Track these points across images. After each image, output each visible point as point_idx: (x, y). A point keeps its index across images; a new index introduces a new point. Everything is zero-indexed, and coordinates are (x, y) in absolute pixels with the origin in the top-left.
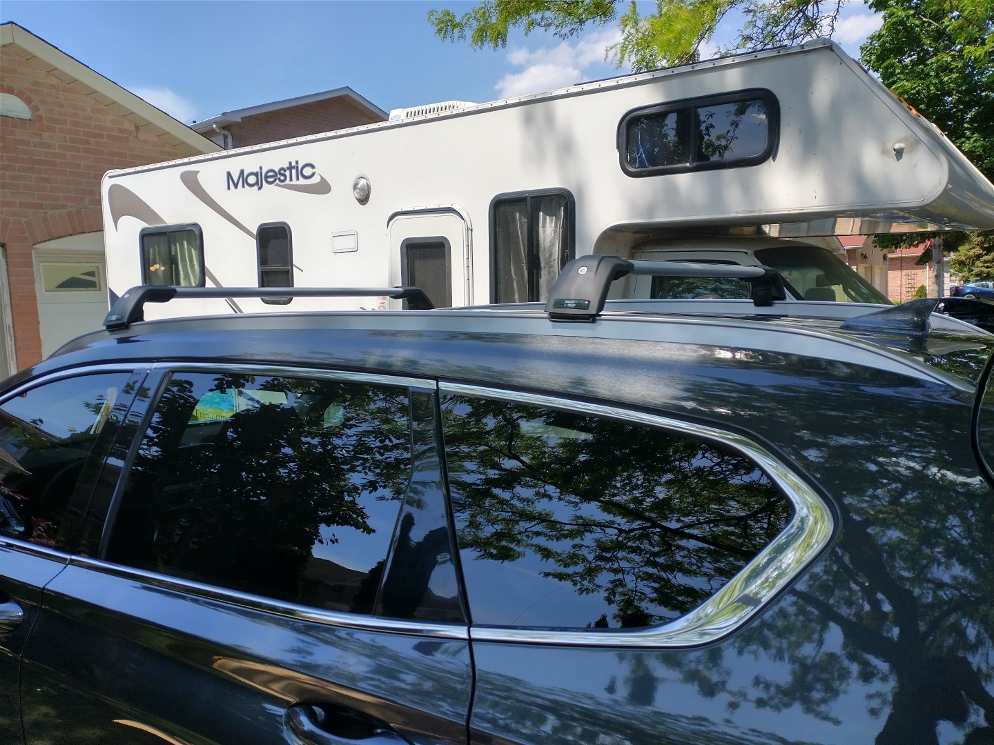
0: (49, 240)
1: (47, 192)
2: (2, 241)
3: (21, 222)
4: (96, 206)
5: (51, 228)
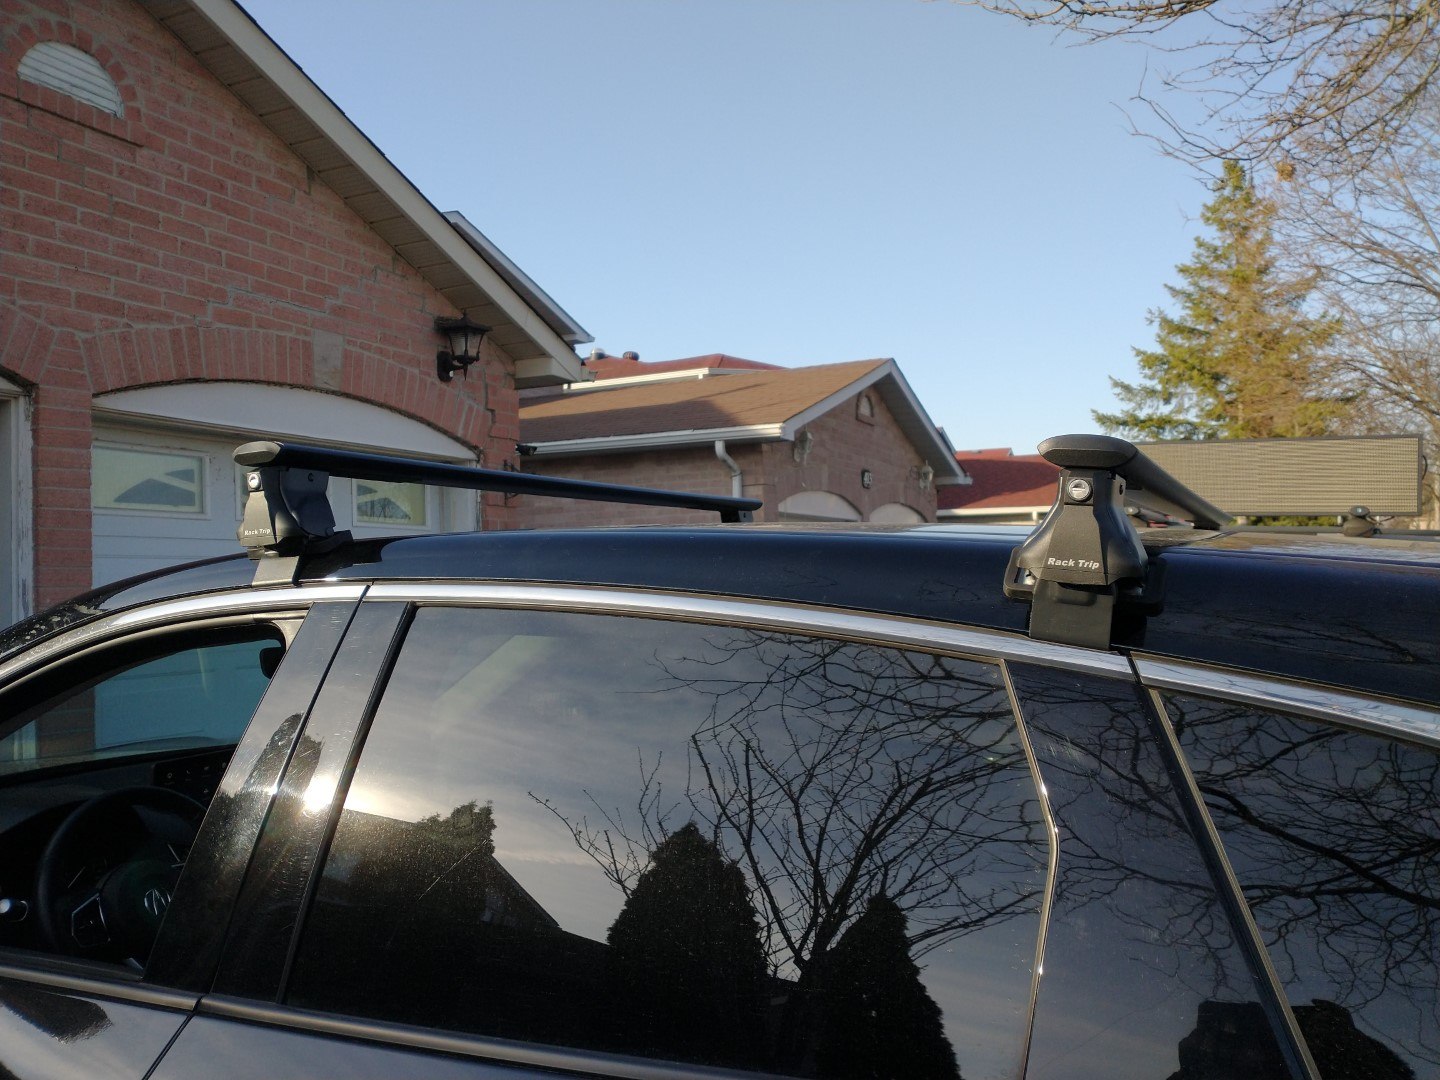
0: (126, 389)
1: (135, 280)
2: (30, 377)
3: (77, 338)
4: (228, 326)
5: (136, 360)
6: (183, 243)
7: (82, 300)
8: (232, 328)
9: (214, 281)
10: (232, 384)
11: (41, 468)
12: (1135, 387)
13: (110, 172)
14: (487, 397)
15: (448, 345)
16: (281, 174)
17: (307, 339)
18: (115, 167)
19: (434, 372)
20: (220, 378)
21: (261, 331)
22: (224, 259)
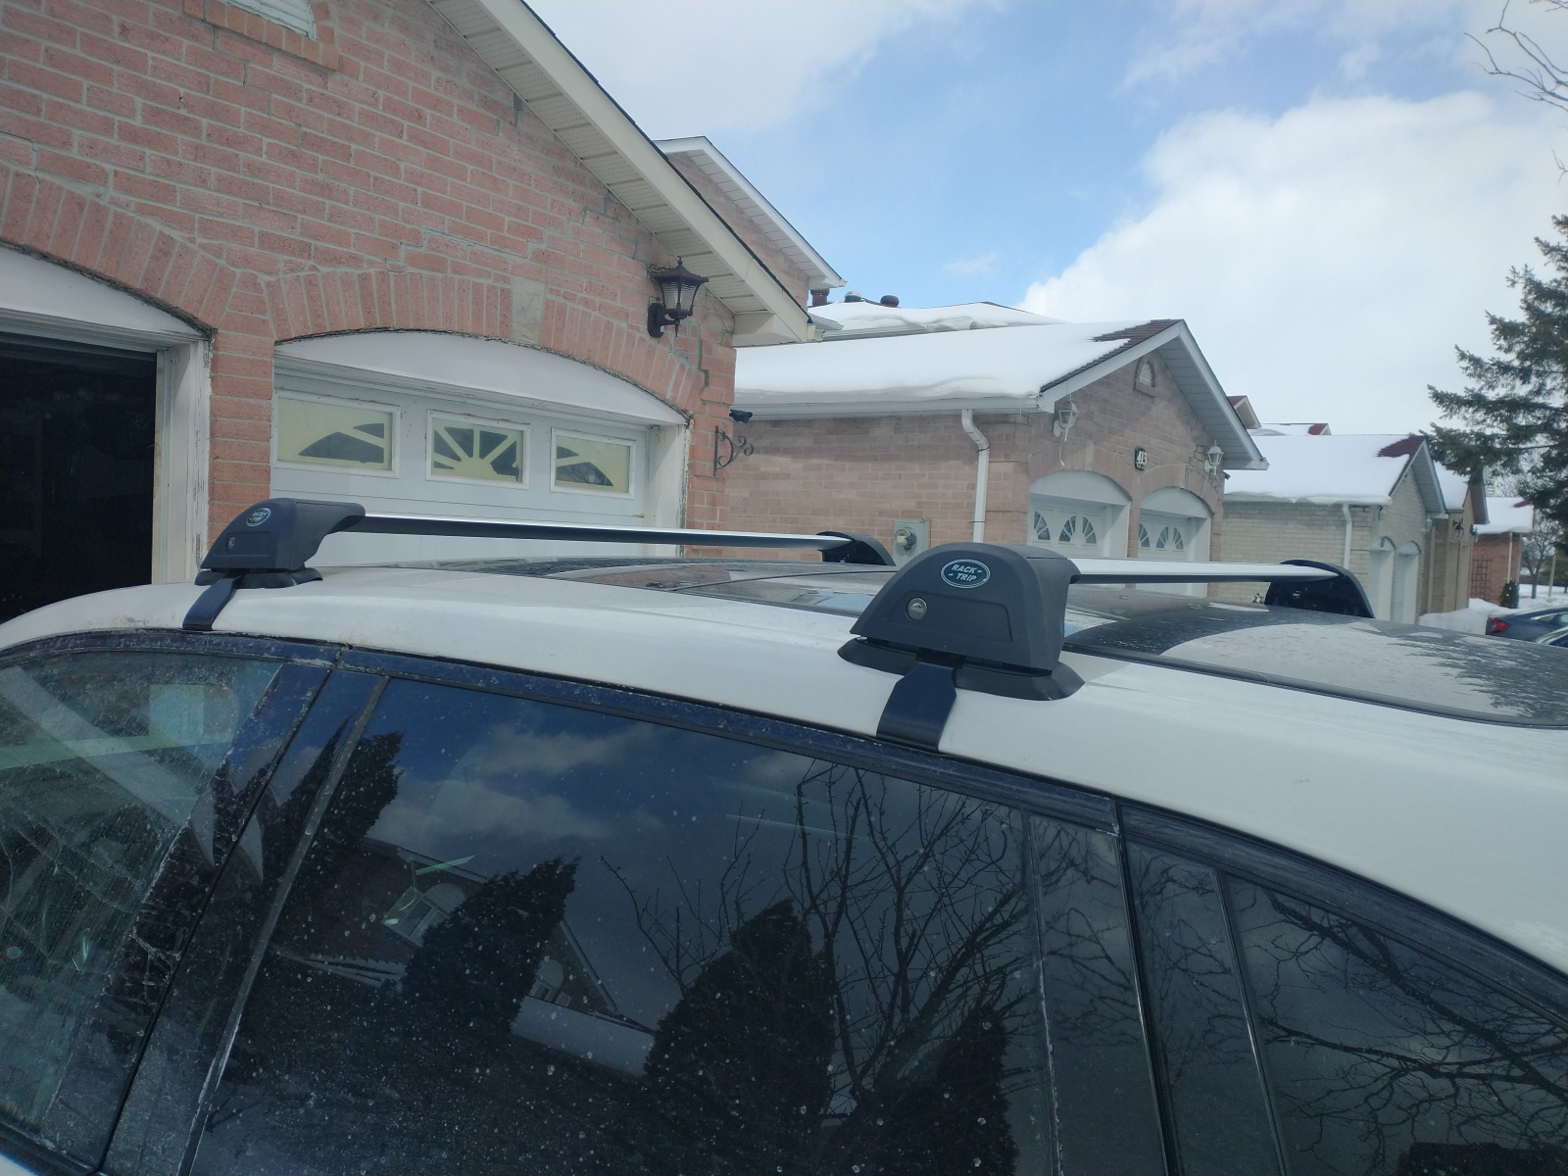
0: (310, 337)
1: (323, 219)
2: (210, 322)
3: (258, 281)
4: (420, 271)
5: (321, 306)
6: (376, 179)
7: (266, 240)
8: (426, 273)
9: (407, 222)
10: (423, 334)
11: (219, 419)
12: (1486, 360)
13: (300, 100)
14: (701, 357)
15: (660, 296)
16: (485, 102)
17: (506, 286)
18: (304, 95)
19: (644, 326)
20: (411, 327)
21: (457, 277)
22: (420, 196)
